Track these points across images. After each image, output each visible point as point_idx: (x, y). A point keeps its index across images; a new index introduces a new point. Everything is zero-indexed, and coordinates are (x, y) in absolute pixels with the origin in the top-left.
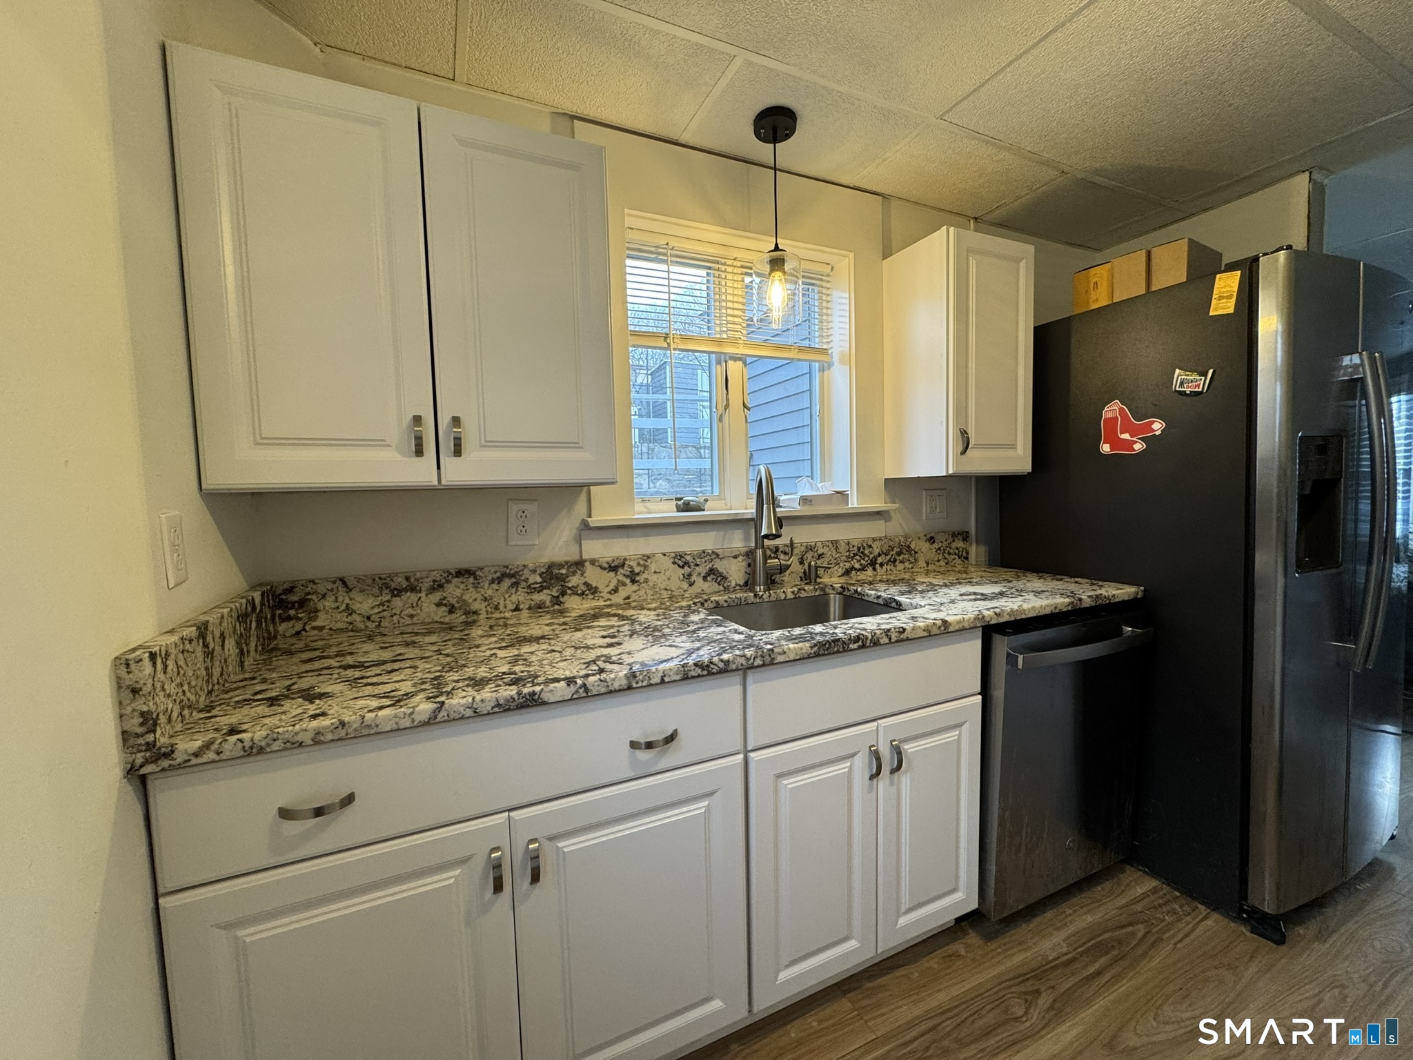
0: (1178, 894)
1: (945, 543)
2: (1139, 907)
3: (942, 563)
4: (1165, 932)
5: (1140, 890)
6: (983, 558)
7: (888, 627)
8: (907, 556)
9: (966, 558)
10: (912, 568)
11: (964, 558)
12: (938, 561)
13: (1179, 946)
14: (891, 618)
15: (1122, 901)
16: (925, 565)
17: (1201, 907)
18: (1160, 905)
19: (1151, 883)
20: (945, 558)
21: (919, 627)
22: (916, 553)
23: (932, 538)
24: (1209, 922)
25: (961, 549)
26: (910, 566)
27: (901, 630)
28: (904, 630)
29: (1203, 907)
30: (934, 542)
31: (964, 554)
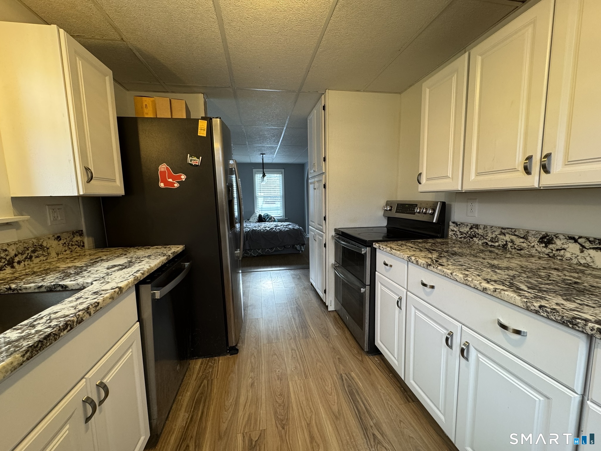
0: (208, 359)
1: (68, 239)
2: (201, 374)
3: (68, 252)
4: (212, 376)
5: (198, 367)
6: (92, 245)
7: (85, 306)
8: (41, 252)
9: (83, 246)
10: (46, 259)
11: (82, 246)
12: (65, 251)
13: (218, 377)
14: (77, 299)
15: (194, 377)
16: (56, 256)
17: (216, 358)
18: (206, 367)
19: (200, 361)
20: (70, 249)
21: (107, 297)
22: (48, 249)
23: (58, 237)
24: (220, 361)
25: (79, 241)
26: (45, 258)
27: (96, 304)
28: (98, 303)
29: (216, 357)
30: (60, 240)
31: (82, 244)
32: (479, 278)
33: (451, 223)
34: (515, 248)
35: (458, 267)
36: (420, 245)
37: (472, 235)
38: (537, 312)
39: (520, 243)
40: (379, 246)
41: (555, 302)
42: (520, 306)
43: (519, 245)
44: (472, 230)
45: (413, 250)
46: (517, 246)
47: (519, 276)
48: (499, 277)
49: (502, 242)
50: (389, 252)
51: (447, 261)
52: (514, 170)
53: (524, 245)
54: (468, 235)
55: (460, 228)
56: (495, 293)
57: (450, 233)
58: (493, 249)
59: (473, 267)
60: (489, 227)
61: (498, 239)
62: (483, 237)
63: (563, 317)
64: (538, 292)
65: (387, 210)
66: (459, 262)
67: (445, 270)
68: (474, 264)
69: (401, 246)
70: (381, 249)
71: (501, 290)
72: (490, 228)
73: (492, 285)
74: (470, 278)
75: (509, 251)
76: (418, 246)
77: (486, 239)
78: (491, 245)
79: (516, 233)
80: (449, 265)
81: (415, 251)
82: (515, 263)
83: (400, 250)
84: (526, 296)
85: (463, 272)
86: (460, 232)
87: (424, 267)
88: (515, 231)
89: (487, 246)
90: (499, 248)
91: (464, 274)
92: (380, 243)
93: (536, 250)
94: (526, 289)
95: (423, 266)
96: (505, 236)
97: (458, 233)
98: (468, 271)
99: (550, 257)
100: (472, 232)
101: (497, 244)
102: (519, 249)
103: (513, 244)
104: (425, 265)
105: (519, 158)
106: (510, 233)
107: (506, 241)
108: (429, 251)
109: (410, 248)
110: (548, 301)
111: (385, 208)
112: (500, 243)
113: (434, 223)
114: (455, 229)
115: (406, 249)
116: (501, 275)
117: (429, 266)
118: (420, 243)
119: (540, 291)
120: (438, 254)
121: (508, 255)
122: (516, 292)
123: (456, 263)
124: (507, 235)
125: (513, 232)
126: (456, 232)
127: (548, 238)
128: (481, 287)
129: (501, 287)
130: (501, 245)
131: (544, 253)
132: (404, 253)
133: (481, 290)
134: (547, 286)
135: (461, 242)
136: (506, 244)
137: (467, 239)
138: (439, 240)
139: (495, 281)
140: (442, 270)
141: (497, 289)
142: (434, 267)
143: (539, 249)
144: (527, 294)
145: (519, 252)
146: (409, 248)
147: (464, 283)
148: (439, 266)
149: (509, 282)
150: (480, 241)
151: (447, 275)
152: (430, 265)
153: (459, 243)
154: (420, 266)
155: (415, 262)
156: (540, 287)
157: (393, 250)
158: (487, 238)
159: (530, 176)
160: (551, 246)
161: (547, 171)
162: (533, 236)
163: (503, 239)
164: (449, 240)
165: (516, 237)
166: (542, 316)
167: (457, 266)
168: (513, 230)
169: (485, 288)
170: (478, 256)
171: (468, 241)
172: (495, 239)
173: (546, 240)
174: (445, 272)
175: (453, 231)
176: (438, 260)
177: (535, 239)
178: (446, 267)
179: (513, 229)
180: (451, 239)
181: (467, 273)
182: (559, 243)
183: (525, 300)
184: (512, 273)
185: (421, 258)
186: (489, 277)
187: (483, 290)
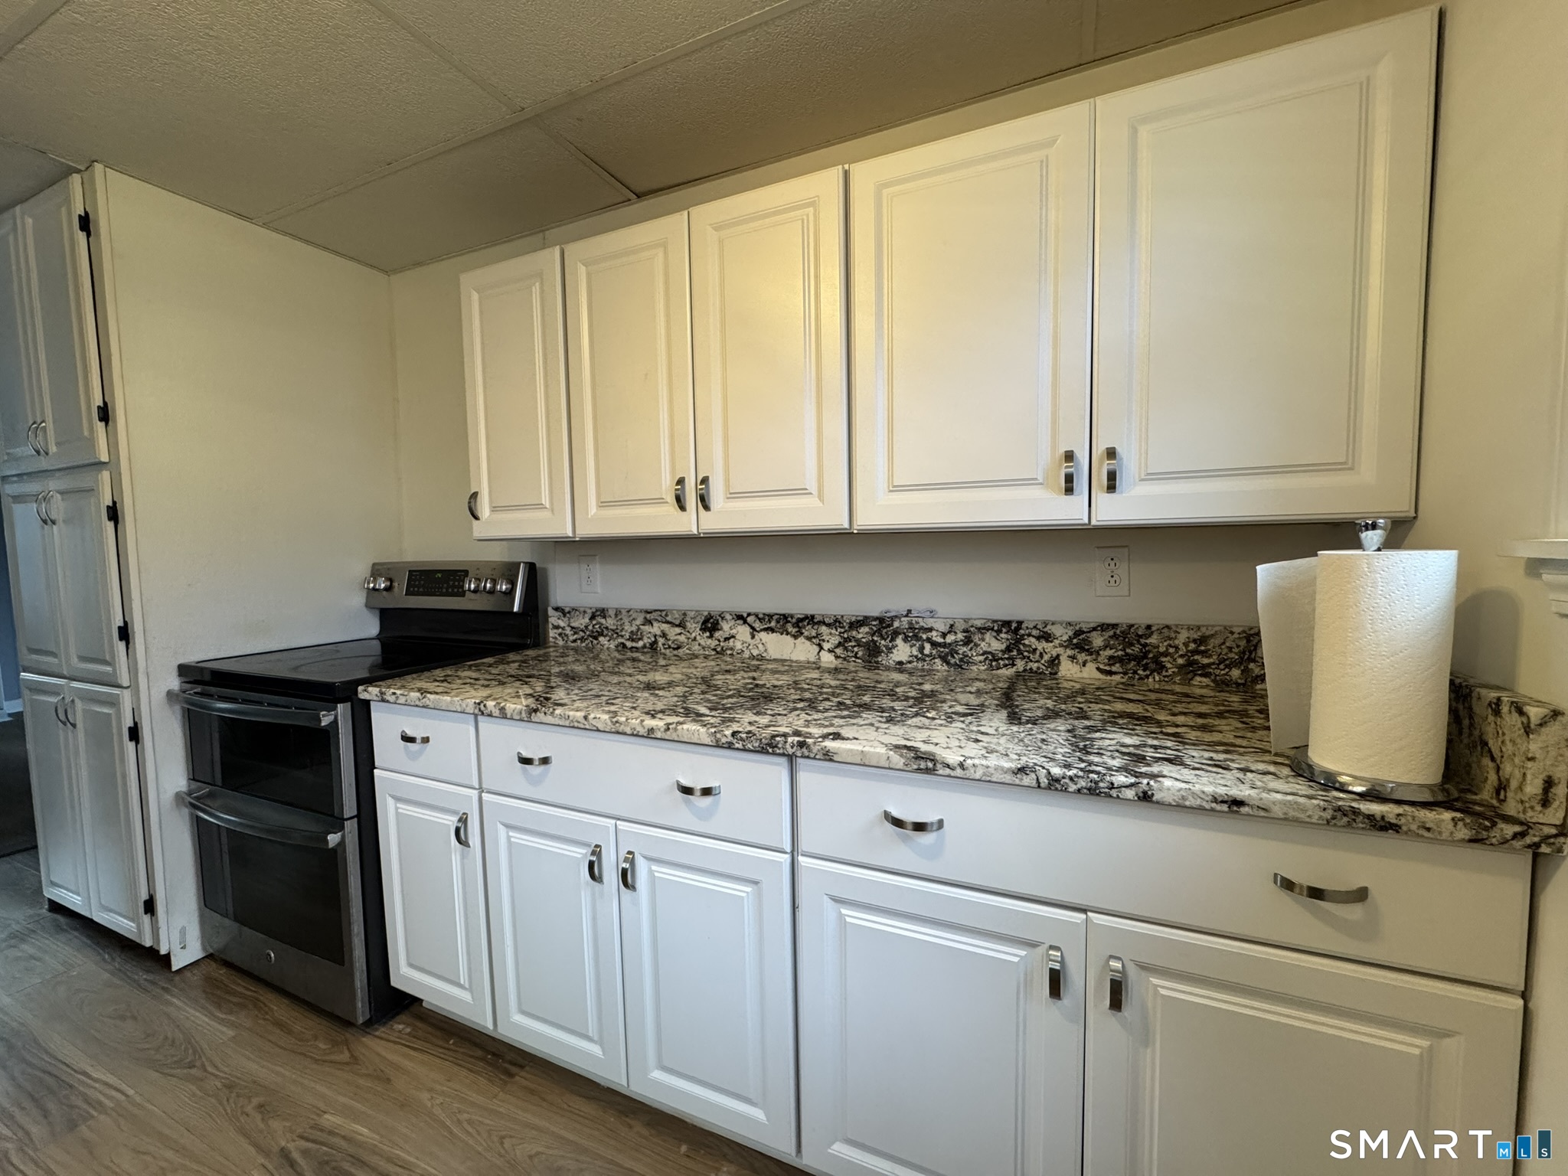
32: (637, 713)
33: (551, 612)
34: (670, 647)
35: (593, 702)
36: (494, 671)
37: (597, 631)
38: (730, 746)
39: (676, 635)
40: (382, 693)
41: (747, 720)
42: (707, 743)
43: (675, 640)
44: (594, 622)
45: (483, 686)
46: (673, 642)
47: (691, 694)
48: (666, 703)
49: (649, 638)
50: (417, 703)
51: (568, 694)
52: (660, 501)
53: (682, 638)
54: (588, 633)
55: (572, 620)
56: (668, 733)
57: (552, 633)
58: (635, 655)
59: (619, 695)
60: (624, 612)
61: (641, 633)
62: (617, 633)
63: (761, 740)
64: (724, 713)
65: (377, 590)
66: (591, 690)
67: (571, 713)
68: (619, 690)
69: (446, 680)
70: (388, 701)
71: (677, 723)
72: (626, 614)
73: (660, 719)
74: (621, 716)
75: (661, 654)
76: (490, 674)
77: (622, 636)
78: (632, 647)
79: (669, 619)
80: (575, 701)
81: (487, 686)
82: (676, 673)
83: (449, 691)
84: (712, 724)
85: (607, 709)
86: (573, 628)
87: (521, 720)
88: (666, 615)
89: (626, 650)
90: (646, 650)
91: (609, 712)
92: (380, 683)
93: (699, 645)
94: (707, 712)
95: (518, 718)
96: (652, 625)
97: (568, 631)
98: (613, 704)
99: (718, 653)
100: (595, 624)
101: (640, 644)
102: (676, 646)
103: (666, 639)
104: (523, 713)
105: (666, 482)
106: (659, 618)
107: (655, 636)
108: (521, 680)
109: (472, 681)
110: (738, 722)
111: (372, 585)
112: (646, 640)
113: (516, 613)
114: (562, 624)
115: (463, 686)
116: (666, 699)
117: (533, 714)
118: (490, 666)
119: (726, 709)
120: (543, 684)
121: (662, 662)
122: (697, 721)
123: (585, 694)
124: (655, 624)
125: (663, 615)
126: (563, 628)
127: (712, 620)
128: (644, 728)
129: (674, 719)
130: (648, 645)
131: (710, 648)
132: (462, 697)
133: (645, 735)
134: (730, 700)
135: (575, 650)
136: (656, 642)
137: (587, 642)
138: (531, 653)
139: (662, 711)
140: (565, 714)
141: (670, 724)
142: (545, 713)
143: (702, 642)
144: (712, 721)
145: (675, 652)
146: (470, 683)
147: (613, 730)
148: (555, 707)
149: (683, 708)
150: (611, 641)
151: (576, 724)
152: (536, 711)
153: (571, 652)
154: (512, 719)
155: (496, 712)
156: (723, 705)
157: (428, 695)
158: (623, 633)
159: (684, 513)
160: (717, 634)
161: (707, 508)
162: (692, 621)
163: (650, 633)
164: (551, 649)
165: (669, 625)
166: (738, 749)
167: (590, 699)
168: (664, 613)
169: (650, 728)
170: (619, 672)
171: (590, 645)
172: (637, 635)
173: (710, 625)
174: (571, 718)
175: (557, 627)
176: (548, 696)
177: (696, 625)
178: (572, 707)
179: (664, 611)
180: (555, 647)
181: (613, 708)
182: (726, 627)
183: (713, 730)
184: (680, 690)
185: (509, 699)
186: (649, 707)
187: (648, 734)
